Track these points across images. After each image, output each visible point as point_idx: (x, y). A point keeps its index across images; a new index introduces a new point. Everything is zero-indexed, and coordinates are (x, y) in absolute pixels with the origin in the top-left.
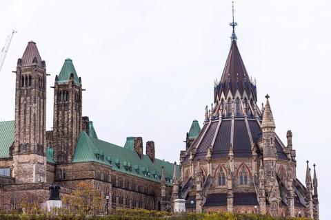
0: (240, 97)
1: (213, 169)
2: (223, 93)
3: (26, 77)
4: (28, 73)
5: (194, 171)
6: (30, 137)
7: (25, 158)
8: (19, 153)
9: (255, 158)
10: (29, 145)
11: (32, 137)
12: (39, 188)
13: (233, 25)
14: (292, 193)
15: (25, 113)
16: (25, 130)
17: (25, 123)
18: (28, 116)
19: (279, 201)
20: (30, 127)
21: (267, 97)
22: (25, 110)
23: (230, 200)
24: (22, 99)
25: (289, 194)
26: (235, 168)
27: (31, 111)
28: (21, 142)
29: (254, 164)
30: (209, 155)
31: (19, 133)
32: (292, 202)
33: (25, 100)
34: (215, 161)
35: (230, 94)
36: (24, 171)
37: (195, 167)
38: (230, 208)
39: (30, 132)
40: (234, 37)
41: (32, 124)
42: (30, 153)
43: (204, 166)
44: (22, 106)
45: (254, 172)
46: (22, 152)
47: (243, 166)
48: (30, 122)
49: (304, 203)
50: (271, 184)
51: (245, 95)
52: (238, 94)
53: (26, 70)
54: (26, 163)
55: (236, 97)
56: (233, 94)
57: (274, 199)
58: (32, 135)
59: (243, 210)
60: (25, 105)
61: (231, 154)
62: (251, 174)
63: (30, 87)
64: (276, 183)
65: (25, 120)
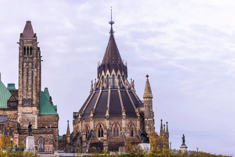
0: (120, 75)
1: (110, 124)
2: (108, 71)
3: (28, 48)
4: (30, 45)
5: (94, 125)
6: (32, 94)
7: (28, 109)
8: (23, 105)
9: (139, 118)
10: (32, 100)
11: (34, 94)
12: (49, 133)
13: (112, 23)
15: (28, 75)
16: (27, 88)
17: (27, 83)
18: (30, 78)
20: (32, 86)
21: (147, 76)
22: (28, 73)
24: (25, 64)
26: (126, 125)
27: (32, 74)
28: (25, 97)
29: (138, 123)
30: (108, 114)
31: (23, 90)
33: (27, 65)
34: (112, 119)
36: (28, 120)
37: (94, 122)
39: (32, 89)
40: (112, 32)
41: (34, 84)
42: (32, 105)
43: (103, 122)
44: (25, 70)
45: (138, 127)
46: (25, 105)
47: (131, 123)
48: (32, 82)
53: (28, 43)
54: (29, 113)
55: (118, 75)
58: (34, 92)
60: (28, 69)
61: (124, 114)
62: (136, 129)
63: (31, 56)
65: (27, 80)
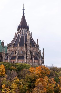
1: (14, 49)
9: (25, 46)
13: (24, 10)
14: (34, 56)
19: (30, 58)
23: (17, 58)
25: (33, 56)
26: (19, 49)
29: (25, 48)
30: (13, 46)
32: (34, 59)
34: (15, 47)
35: (21, 29)
38: (16, 60)
40: (24, 13)
43: (12, 49)
45: (25, 50)
47: (21, 48)
49: (38, 59)
50: (28, 54)
51: (25, 29)
52: (23, 29)
56: (22, 29)
57: (29, 58)
59: (20, 60)
61: (18, 45)
64: (30, 53)
